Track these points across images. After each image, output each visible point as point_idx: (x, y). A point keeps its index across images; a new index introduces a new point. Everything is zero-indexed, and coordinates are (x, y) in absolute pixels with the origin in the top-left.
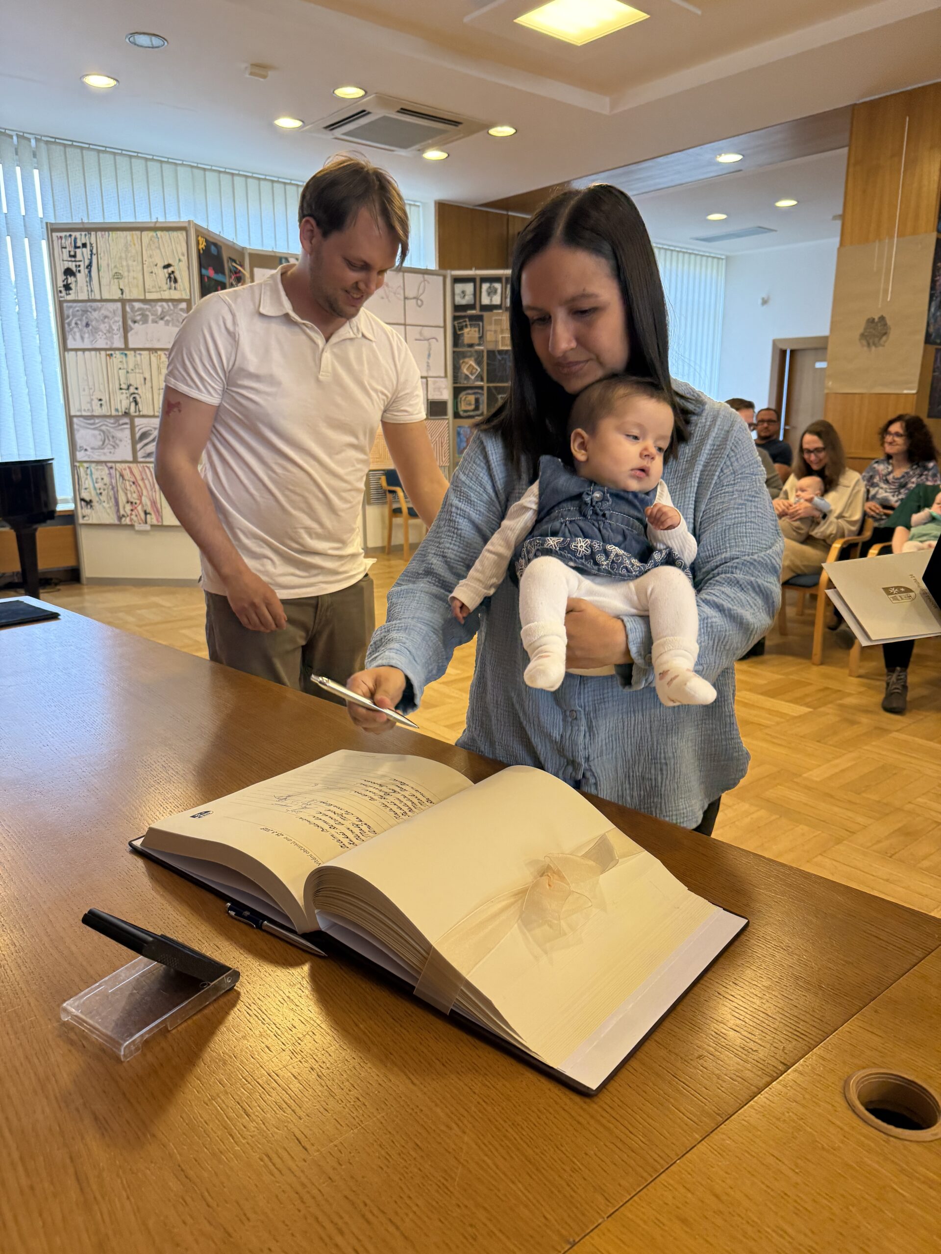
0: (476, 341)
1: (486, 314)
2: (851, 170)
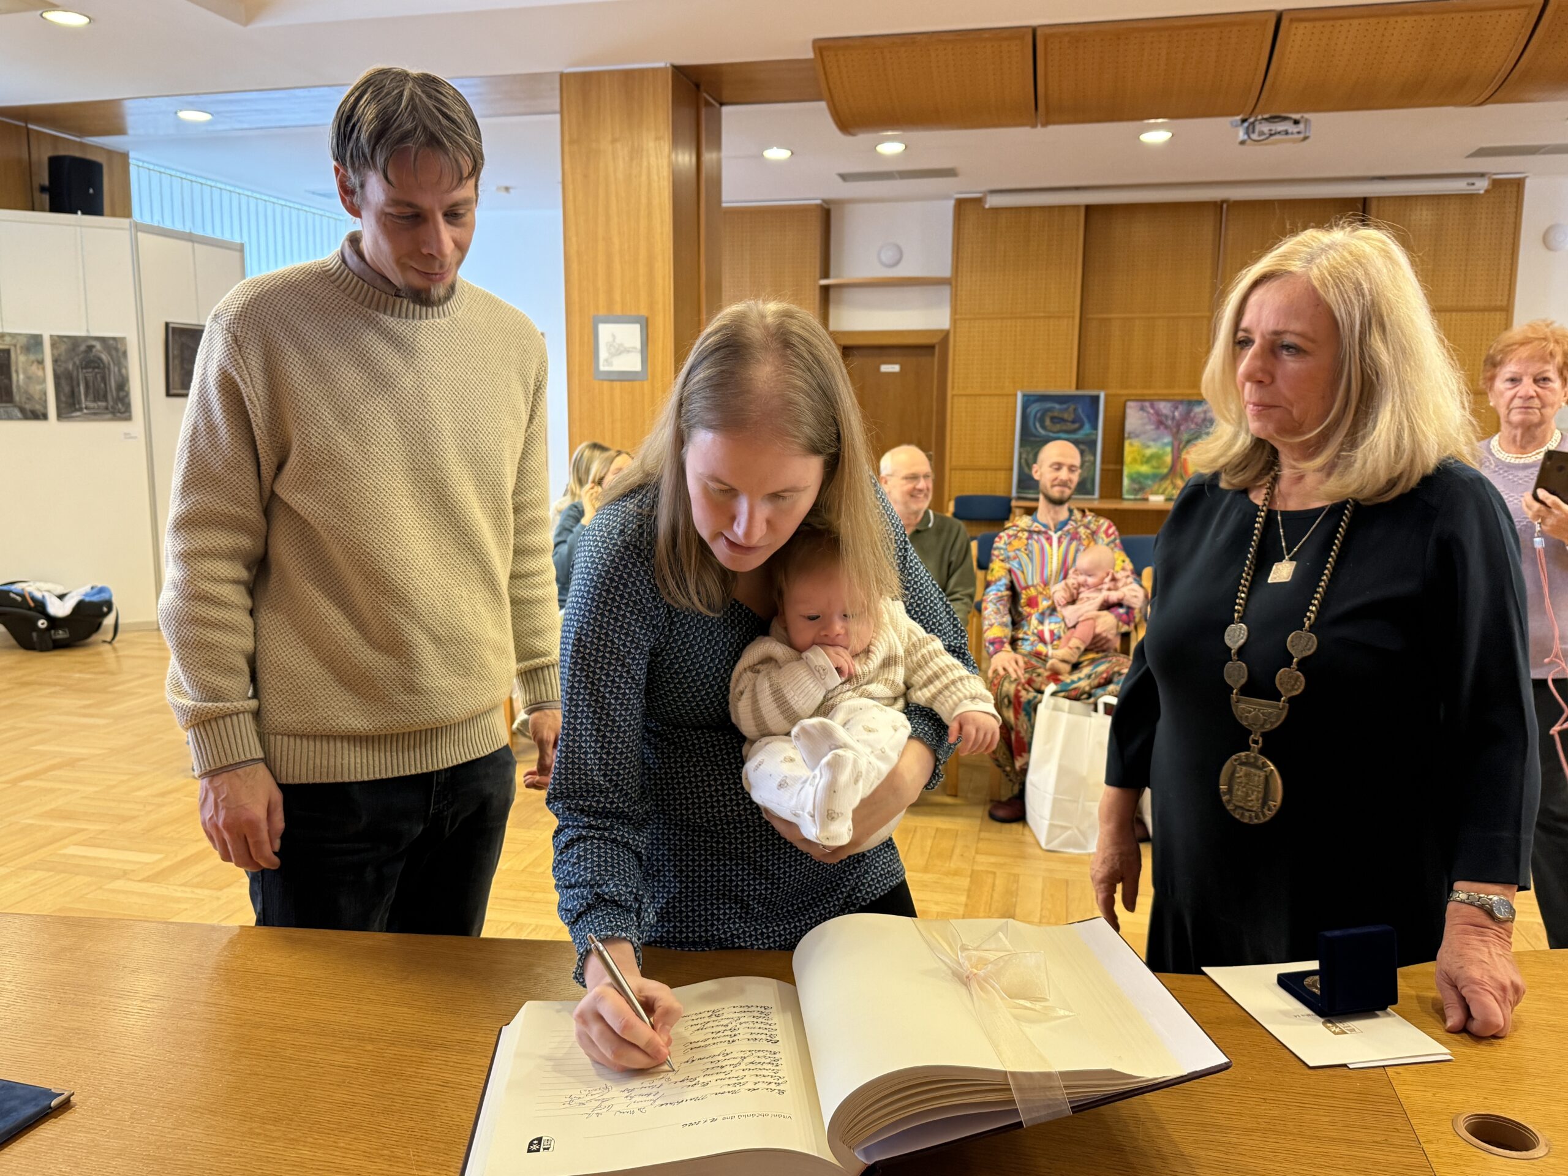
2: (566, 149)
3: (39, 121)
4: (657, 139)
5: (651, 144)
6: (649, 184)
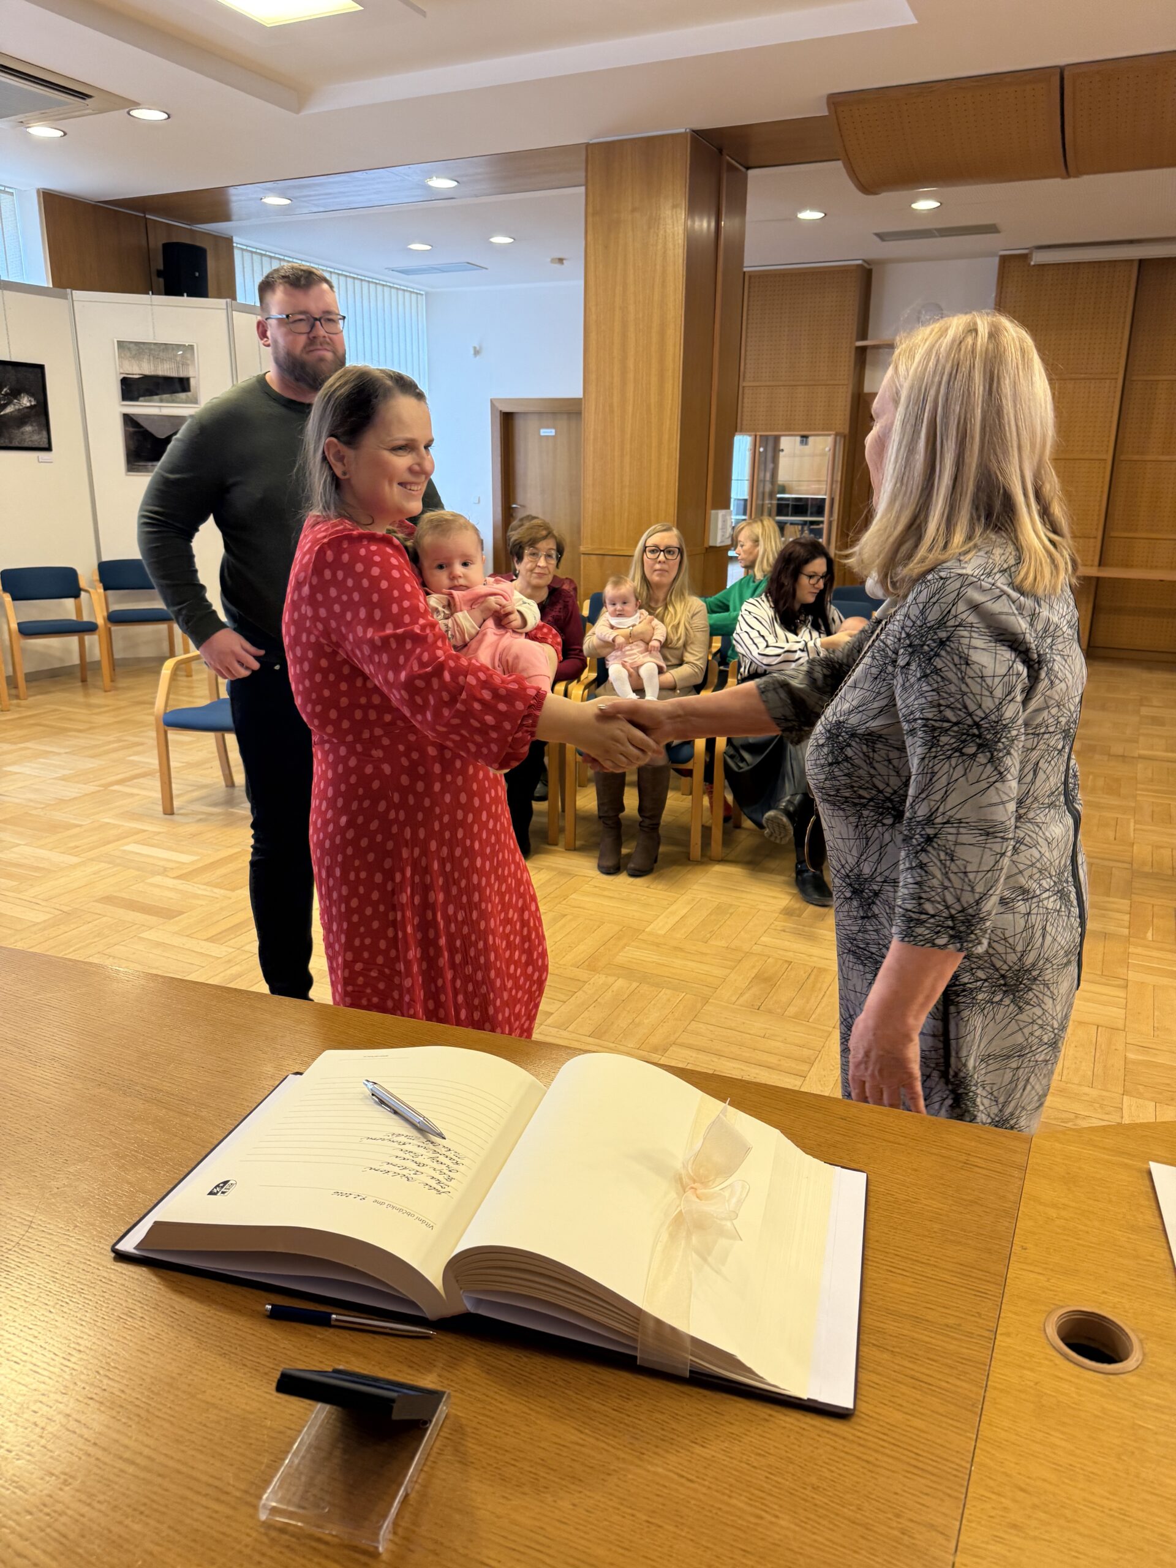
2: (590, 219)
3: (155, 211)
4: (674, 207)
5: (669, 213)
6: (665, 252)
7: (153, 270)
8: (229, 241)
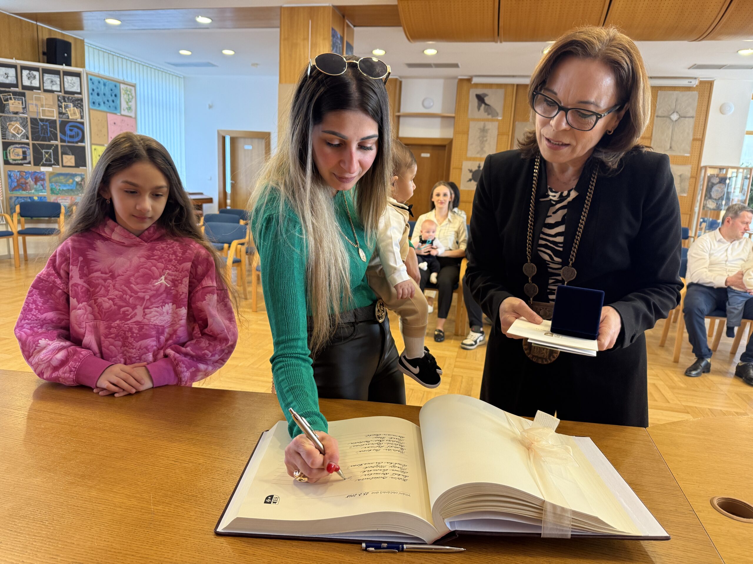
0: (21, 111)
1: (27, 92)
2: (282, 42)
3: (42, 21)
4: (324, 39)
7: (41, 51)
8: (82, 41)
